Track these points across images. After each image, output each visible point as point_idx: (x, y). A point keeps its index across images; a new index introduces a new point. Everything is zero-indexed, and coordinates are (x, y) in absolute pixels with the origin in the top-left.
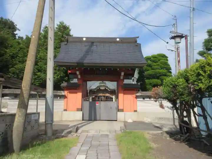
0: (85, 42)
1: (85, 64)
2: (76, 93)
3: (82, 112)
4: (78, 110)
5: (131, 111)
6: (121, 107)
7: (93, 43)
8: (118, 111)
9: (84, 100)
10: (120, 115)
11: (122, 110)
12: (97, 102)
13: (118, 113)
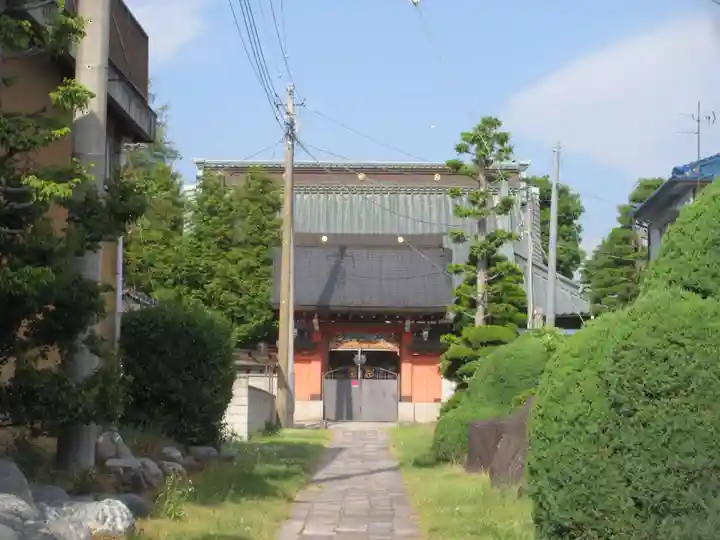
0: (326, 245)
1: (333, 309)
2: (309, 361)
3: (321, 403)
4: (313, 398)
5: (427, 402)
6: (406, 392)
7: (343, 249)
8: (401, 400)
9: (326, 378)
10: (405, 410)
11: (409, 399)
12: (352, 381)
13: (400, 404)
